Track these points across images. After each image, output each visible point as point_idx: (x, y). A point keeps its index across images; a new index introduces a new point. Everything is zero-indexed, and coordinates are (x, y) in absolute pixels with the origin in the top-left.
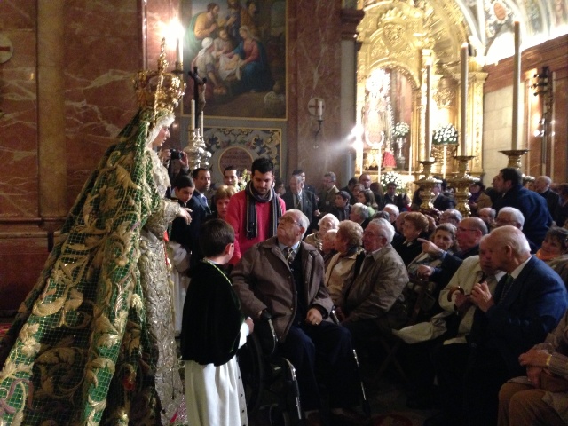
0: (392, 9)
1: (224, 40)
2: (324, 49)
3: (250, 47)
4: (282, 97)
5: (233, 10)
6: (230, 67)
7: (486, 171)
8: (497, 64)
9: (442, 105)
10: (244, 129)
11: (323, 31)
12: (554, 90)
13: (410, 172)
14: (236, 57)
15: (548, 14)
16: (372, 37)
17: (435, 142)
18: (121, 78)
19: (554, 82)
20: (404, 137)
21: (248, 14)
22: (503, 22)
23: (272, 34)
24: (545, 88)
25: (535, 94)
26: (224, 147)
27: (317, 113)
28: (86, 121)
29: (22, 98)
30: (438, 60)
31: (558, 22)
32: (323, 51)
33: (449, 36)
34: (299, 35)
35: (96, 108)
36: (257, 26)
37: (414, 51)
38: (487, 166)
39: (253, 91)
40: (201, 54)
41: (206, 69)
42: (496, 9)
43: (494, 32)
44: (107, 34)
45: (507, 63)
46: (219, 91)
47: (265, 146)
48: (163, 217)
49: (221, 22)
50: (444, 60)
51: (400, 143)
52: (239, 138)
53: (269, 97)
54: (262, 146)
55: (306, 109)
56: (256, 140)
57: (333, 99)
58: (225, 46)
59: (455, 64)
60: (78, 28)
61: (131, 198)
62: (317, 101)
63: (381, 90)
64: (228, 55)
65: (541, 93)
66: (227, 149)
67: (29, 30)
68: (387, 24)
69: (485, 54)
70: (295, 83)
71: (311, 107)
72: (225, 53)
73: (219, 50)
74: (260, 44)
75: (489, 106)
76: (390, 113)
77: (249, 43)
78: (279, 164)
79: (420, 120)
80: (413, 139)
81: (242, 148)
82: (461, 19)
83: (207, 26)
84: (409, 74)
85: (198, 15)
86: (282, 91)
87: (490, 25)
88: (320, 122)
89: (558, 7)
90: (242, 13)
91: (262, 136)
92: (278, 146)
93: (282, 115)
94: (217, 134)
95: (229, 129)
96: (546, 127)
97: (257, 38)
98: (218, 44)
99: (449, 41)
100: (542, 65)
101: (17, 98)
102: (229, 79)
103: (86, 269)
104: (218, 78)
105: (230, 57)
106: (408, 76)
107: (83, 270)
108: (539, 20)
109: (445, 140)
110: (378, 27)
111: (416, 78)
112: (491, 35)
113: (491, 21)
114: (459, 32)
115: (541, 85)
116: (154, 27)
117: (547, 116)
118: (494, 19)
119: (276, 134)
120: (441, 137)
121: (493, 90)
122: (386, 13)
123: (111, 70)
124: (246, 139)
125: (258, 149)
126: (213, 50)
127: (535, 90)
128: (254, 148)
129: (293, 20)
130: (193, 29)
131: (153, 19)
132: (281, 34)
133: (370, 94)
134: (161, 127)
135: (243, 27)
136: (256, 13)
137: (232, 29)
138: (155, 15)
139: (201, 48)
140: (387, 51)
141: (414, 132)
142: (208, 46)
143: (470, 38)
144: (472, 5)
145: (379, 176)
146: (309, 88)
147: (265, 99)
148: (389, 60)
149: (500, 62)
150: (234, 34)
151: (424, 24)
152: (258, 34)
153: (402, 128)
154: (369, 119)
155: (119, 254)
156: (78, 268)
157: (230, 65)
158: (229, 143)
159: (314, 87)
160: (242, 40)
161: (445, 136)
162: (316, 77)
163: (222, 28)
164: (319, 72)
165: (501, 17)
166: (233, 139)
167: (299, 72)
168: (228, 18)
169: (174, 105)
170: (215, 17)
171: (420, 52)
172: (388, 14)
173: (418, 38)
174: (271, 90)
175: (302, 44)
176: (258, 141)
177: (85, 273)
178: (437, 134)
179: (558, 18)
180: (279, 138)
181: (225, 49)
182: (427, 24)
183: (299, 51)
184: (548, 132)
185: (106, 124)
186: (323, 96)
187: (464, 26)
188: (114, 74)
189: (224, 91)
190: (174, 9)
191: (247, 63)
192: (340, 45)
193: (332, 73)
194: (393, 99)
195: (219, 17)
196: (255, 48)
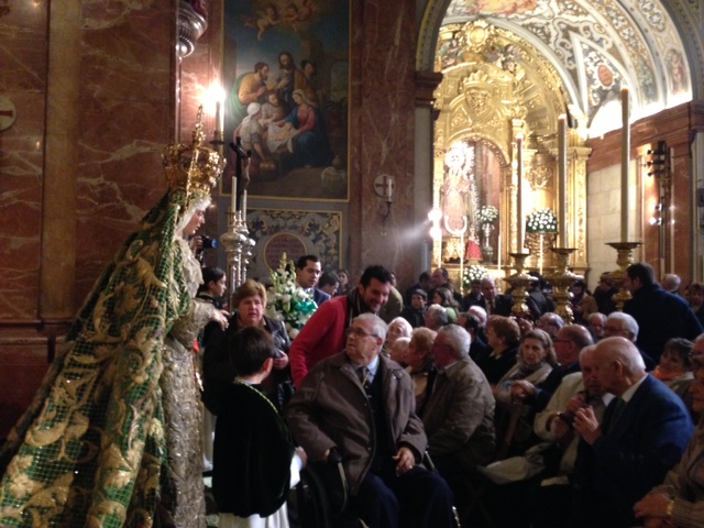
0: (475, 71)
1: (274, 106)
2: (395, 117)
3: (305, 115)
4: (343, 175)
5: (285, 71)
6: (281, 137)
7: (591, 266)
8: (602, 138)
9: (537, 186)
10: (295, 211)
11: (394, 96)
12: (672, 170)
13: (499, 265)
14: (288, 125)
15: (664, 79)
16: (453, 104)
17: (529, 229)
18: (148, 149)
19: (672, 160)
20: (491, 223)
21: (303, 75)
22: (610, 88)
23: (332, 99)
24: (662, 167)
25: (650, 174)
26: (271, 233)
27: (385, 193)
28: (102, 201)
29: (25, 173)
30: (531, 132)
31: (675, 89)
32: (393, 119)
33: (545, 104)
34: (365, 100)
35: (115, 186)
36: (314, 90)
37: (503, 121)
38: (593, 260)
39: (308, 166)
40: (246, 121)
41: (251, 139)
42: (600, 72)
43: (598, 100)
44: (131, 98)
45: (614, 137)
46: (267, 166)
47: (322, 233)
48: (193, 321)
49: (270, 84)
50: (539, 132)
51: (487, 231)
52: (290, 223)
53: (328, 173)
54: (317, 232)
55: (372, 187)
56: (310, 225)
57: (406, 176)
58: (275, 112)
59: (553, 136)
60: (98, 90)
61: (154, 297)
62: (385, 178)
63: (463, 167)
64: (278, 123)
65: (657, 173)
66: (275, 235)
67: (37, 91)
68: (469, 89)
69: (589, 126)
70: (359, 157)
71: (378, 185)
72: (275, 121)
73: (268, 117)
74: (317, 111)
75: (595, 187)
76: (474, 194)
77: (304, 110)
78: (338, 255)
79: (510, 203)
80: (503, 225)
81: (294, 234)
82: (559, 84)
83: (254, 89)
84: (497, 148)
85: (242, 77)
86: (343, 166)
87: (594, 92)
88: (389, 203)
89: (676, 71)
90: (296, 74)
91: (318, 220)
92: (337, 233)
93: (343, 195)
94: (263, 218)
95: (277, 211)
96: (663, 213)
97: (312, 104)
98: (266, 111)
99: (544, 109)
100: (658, 138)
101: (18, 172)
102: (279, 152)
103: (94, 387)
104: (265, 150)
105: (281, 126)
106: (496, 150)
107: (90, 388)
108: (654, 86)
109: (541, 227)
110: (459, 93)
111: (505, 153)
112: (594, 104)
113: (595, 87)
114: (557, 100)
115: (657, 163)
116: (190, 90)
117: (664, 201)
118: (598, 84)
119: (335, 217)
120: (536, 224)
121: (599, 169)
122: (468, 76)
123: (135, 141)
124: (299, 224)
125: (312, 236)
126: (260, 118)
127: (649, 169)
128: (307, 235)
129: (356, 83)
130: (238, 93)
131: (189, 80)
132: (342, 100)
133: (450, 171)
134: (194, 211)
135: (297, 91)
136: (313, 74)
137: (284, 93)
138: (192, 76)
139: (246, 114)
140: (470, 121)
141: (503, 217)
142: (254, 112)
143: (570, 106)
144: (572, 68)
145: (462, 269)
146: (377, 163)
147: (323, 176)
148: (473, 131)
149: (607, 135)
150: (286, 99)
151: (514, 90)
152: (315, 99)
153: (488, 212)
154: (449, 201)
155: (136, 368)
156: (84, 385)
157: (280, 135)
158: (277, 228)
159: (382, 162)
160: (296, 105)
161: (541, 222)
162: (385, 150)
163: (272, 91)
164: (388, 145)
165: (607, 83)
166: (282, 223)
167: (364, 144)
168: (279, 80)
169: (211, 185)
170: (263, 79)
171: (510, 122)
172: (471, 78)
173: (507, 106)
174: (330, 164)
175: (368, 112)
176: (313, 227)
177: (92, 391)
178: (532, 220)
179: (675, 83)
180: (338, 223)
181: (274, 116)
182: (518, 89)
183: (363, 119)
184: (666, 220)
185: (126, 205)
186: (392, 172)
187: (562, 93)
188: (139, 145)
189: (273, 166)
190: (214, 69)
191: (302, 133)
192: (413, 114)
193: (404, 146)
194: (478, 179)
195: (269, 79)
196: (312, 115)
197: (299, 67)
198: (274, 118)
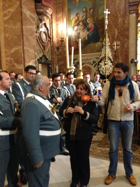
1: (82, 26)
2: (120, 20)
3: (91, 26)
5: (85, 13)
6: (84, 35)
11: (120, 12)
14: (86, 31)
21: (90, 13)
35: (12, 59)
36: (93, 17)
39: (92, 43)
44: (14, 36)
52: (87, 61)
53: (98, 44)
54: (95, 64)
56: (93, 62)
64: (83, 31)
72: (82, 30)
81: (88, 65)
83: (76, 22)
85: (73, 19)
88: (115, 51)
90: (88, 13)
91: (96, 60)
95: (84, 58)
97: (93, 22)
102: (83, 40)
105: (84, 32)
123: (15, 47)
124: (90, 62)
126: (78, 30)
128: (92, 65)
130: (71, 24)
135: (88, 19)
137: (84, 21)
139: (74, 30)
142: (76, 29)
146: (113, 38)
150: (85, 23)
159: (116, 37)
160: (88, 24)
163: (81, 21)
168: (83, 17)
170: (78, 18)
174: (99, 41)
181: (82, 29)
183: (109, 23)
185: (15, 63)
186: (119, 40)
191: (90, 32)
193: (123, 30)
195: (80, 18)
196: (93, 26)
197: (89, 11)
198: (81, 30)
